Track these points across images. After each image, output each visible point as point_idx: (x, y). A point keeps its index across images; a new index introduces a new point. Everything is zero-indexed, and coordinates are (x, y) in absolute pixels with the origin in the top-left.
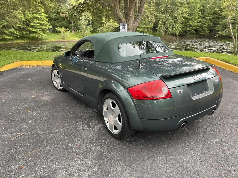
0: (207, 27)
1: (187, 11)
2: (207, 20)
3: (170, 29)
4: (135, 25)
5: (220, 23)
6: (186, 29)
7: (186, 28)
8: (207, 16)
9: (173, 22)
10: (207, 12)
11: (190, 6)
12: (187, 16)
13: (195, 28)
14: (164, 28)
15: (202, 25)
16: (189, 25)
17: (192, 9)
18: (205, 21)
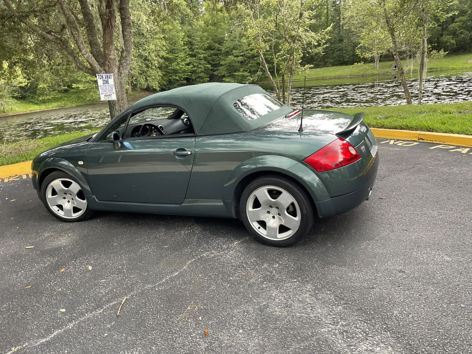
0: (203, 72)
1: (163, 46)
2: (200, 60)
3: (142, 81)
4: (123, 75)
5: (222, 63)
6: (170, 78)
7: (170, 76)
8: (199, 53)
9: (144, 66)
10: (197, 45)
11: (166, 36)
12: (165, 55)
13: (184, 75)
14: (129, 80)
15: (195, 69)
16: (173, 70)
17: (172, 41)
18: (197, 61)
